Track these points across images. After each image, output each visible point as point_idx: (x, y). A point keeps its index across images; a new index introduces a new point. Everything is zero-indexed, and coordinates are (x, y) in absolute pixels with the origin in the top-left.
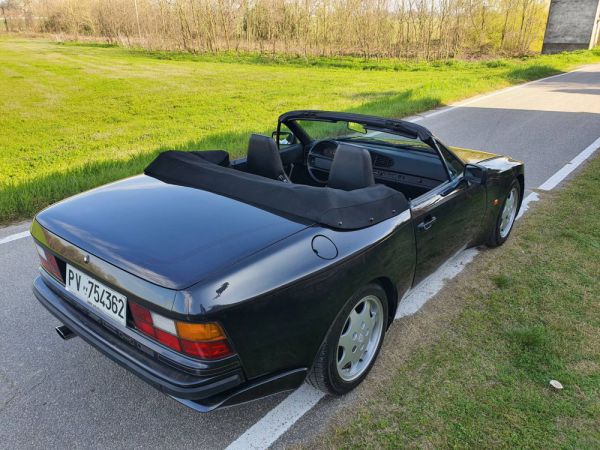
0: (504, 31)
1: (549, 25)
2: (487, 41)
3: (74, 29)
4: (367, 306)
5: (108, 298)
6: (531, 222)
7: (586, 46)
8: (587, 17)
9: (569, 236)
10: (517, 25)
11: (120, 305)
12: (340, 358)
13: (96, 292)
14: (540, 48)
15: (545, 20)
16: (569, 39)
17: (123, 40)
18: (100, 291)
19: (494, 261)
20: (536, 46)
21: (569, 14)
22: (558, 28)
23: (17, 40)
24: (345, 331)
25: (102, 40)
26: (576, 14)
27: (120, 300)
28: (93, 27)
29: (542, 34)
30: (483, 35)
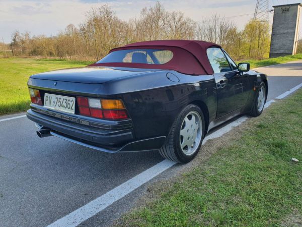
0: (250, 49)
1: (272, 45)
2: (242, 54)
3: (45, 53)
4: (193, 117)
5: (66, 102)
6: (273, 108)
7: (291, 54)
8: (290, 40)
9: (293, 113)
10: (256, 46)
11: (71, 104)
12: (182, 143)
13: (60, 101)
14: (268, 56)
15: (270, 44)
16: (282, 51)
17: (68, 57)
18: (61, 100)
19: (256, 121)
20: (267, 55)
21: (281, 39)
22: (276, 46)
23: (18, 59)
24: (183, 128)
25: (57, 58)
26: (284, 39)
27: (72, 101)
28: (54, 52)
29: (268, 50)
30: (240, 51)
